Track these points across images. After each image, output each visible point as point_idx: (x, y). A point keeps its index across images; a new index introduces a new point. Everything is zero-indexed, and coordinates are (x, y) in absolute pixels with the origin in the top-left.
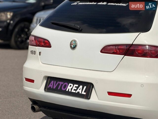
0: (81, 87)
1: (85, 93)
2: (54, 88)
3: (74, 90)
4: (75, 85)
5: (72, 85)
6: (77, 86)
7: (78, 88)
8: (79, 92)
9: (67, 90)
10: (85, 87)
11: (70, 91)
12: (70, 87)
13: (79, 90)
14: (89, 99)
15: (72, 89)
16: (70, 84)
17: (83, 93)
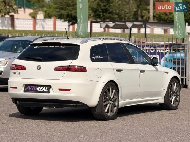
0: (45, 88)
1: (47, 91)
2: (30, 90)
3: (41, 89)
4: (41, 87)
5: (40, 87)
6: (42, 87)
7: (43, 88)
8: (43, 90)
9: (37, 90)
10: (47, 88)
11: (39, 90)
12: (38, 89)
13: (44, 89)
14: (49, 93)
15: (39, 89)
16: (38, 87)
17: (46, 90)
